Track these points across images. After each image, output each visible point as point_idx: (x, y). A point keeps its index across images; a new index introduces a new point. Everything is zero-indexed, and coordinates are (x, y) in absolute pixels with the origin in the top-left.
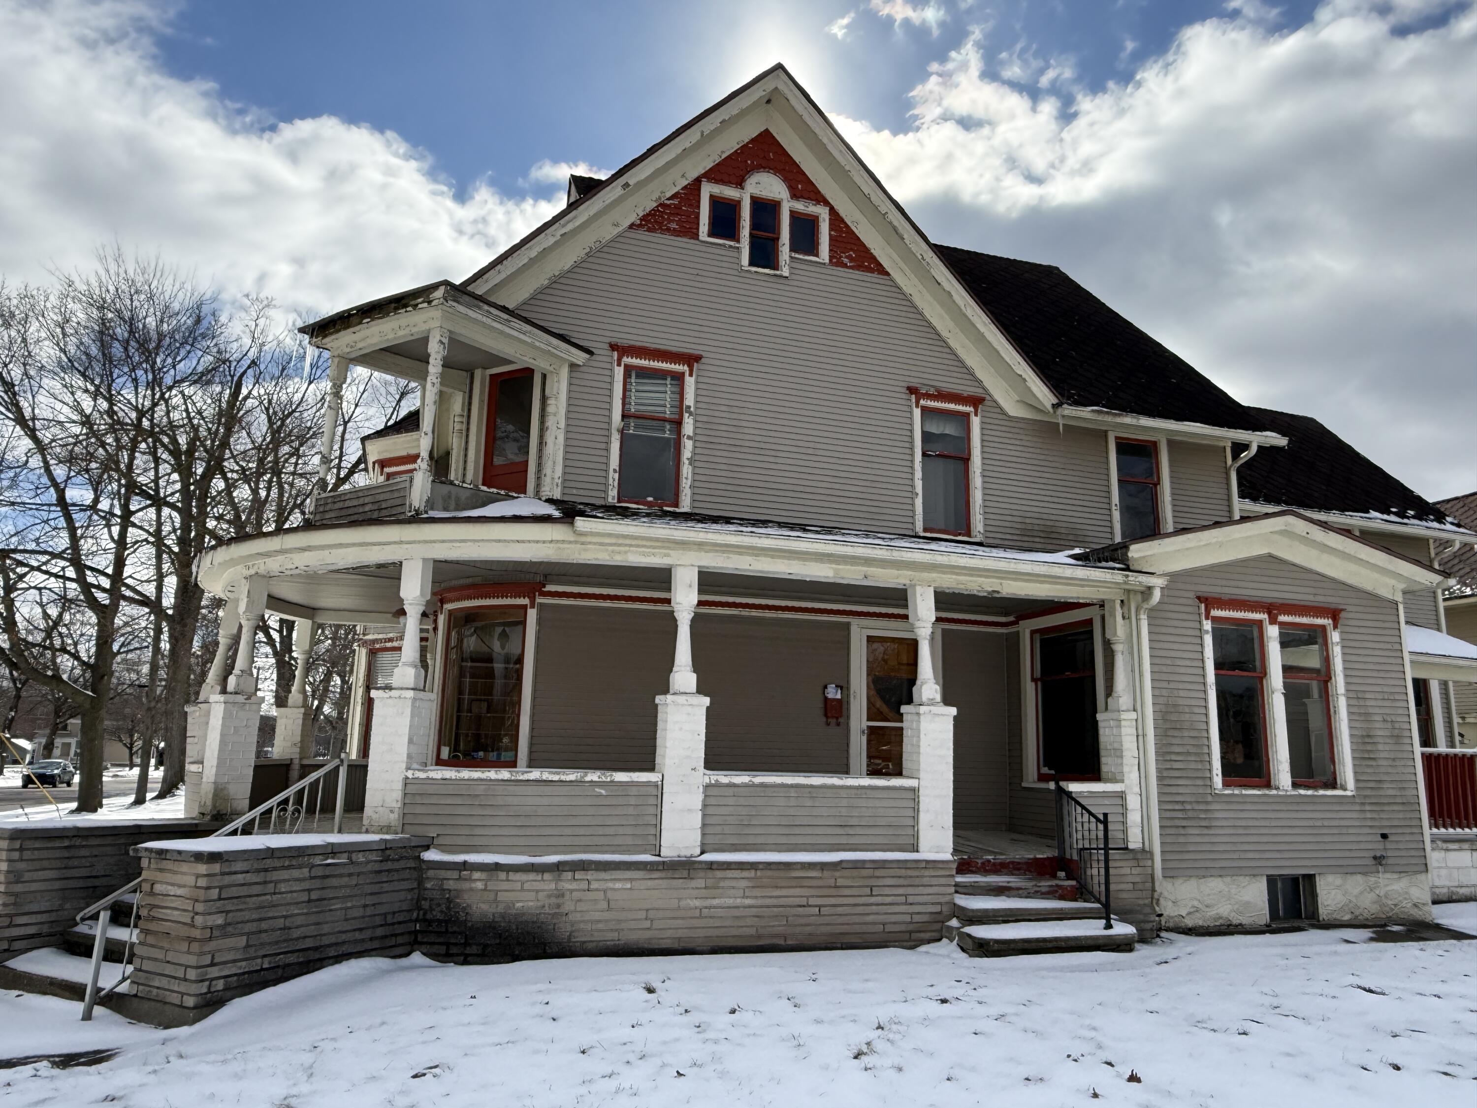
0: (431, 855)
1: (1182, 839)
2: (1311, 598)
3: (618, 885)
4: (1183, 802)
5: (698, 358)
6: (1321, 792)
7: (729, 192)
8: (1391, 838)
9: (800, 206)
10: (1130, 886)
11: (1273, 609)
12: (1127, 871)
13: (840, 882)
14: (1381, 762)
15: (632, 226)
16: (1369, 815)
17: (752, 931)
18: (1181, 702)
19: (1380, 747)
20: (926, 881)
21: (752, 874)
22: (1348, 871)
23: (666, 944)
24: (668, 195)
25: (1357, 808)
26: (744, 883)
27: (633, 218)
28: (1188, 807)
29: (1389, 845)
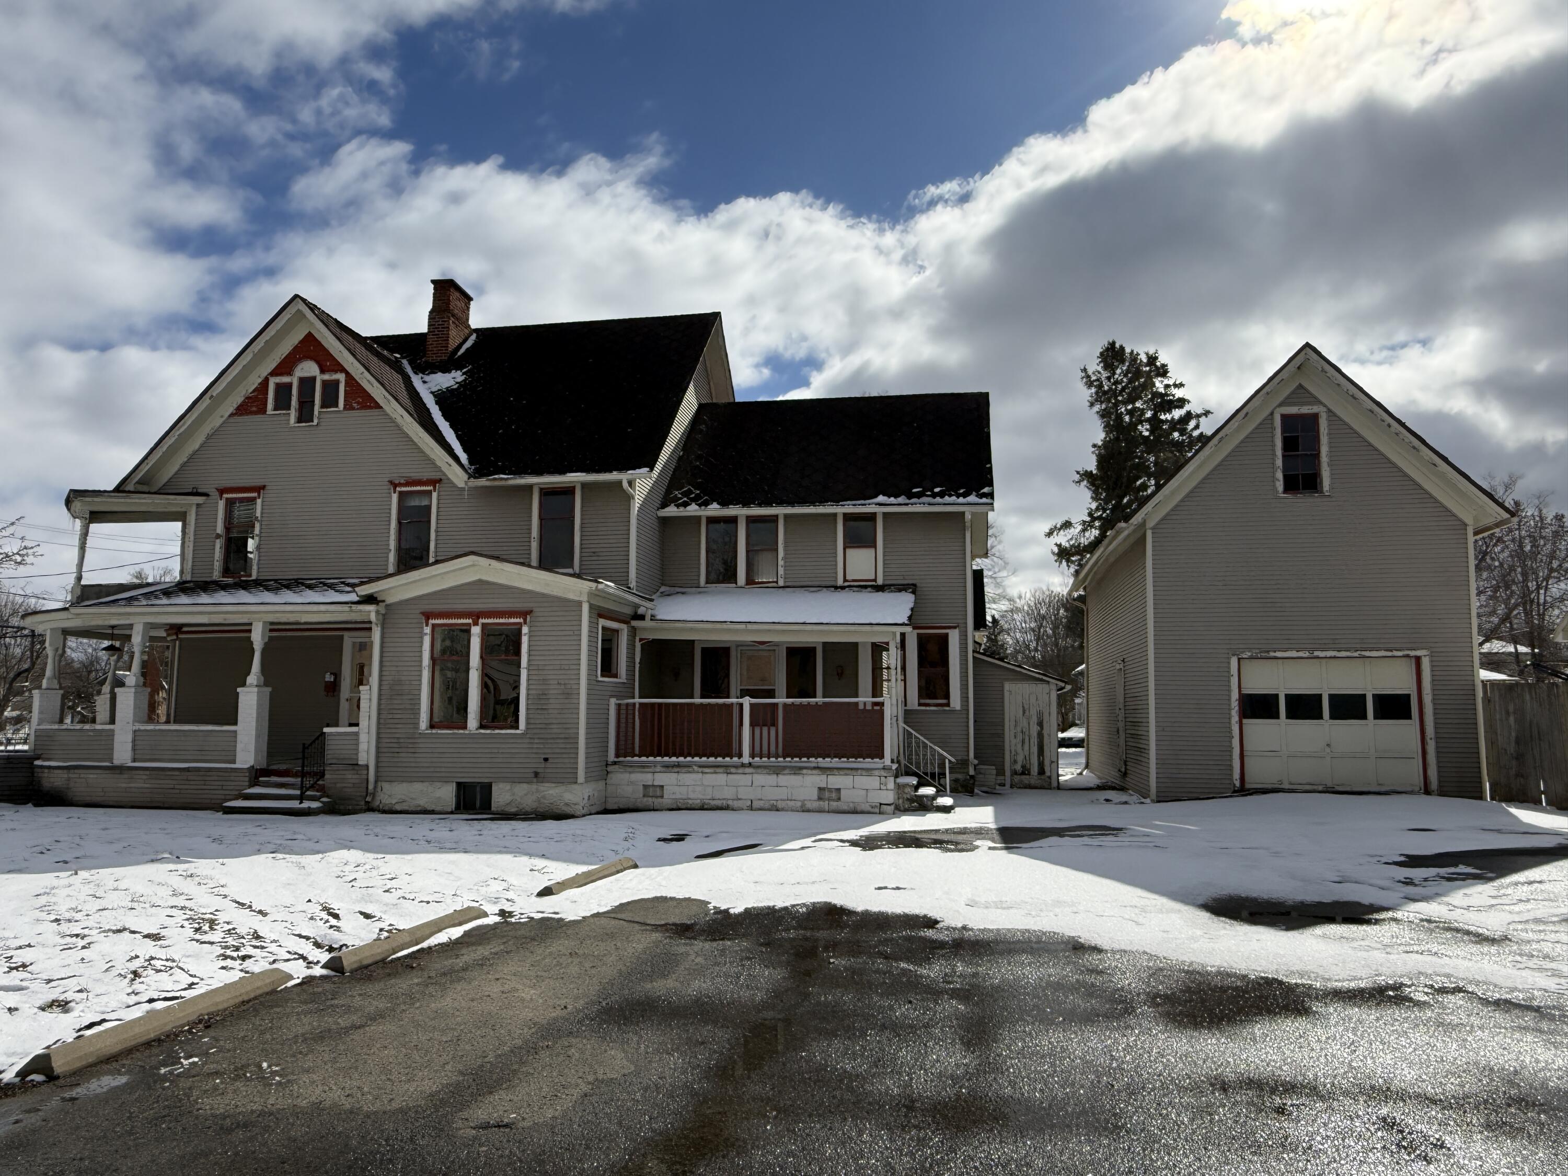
0: (37, 763)
1: (396, 760)
2: (511, 605)
3: (92, 776)
4: (398, 738)
5: (264, 487)
6: (497, 731)
7: (285, 379)
8: (550, 760)
9: (326, 377)
10: (351, 785)
11: (476, 616)
12: (350, 776)
13: (190, 778)
14: (550, 711)
15: (232, 415)
16: (535, 746)
17: (149, 799)
18: (403, 678)
19: (551, 701)
20: (232, 778)
21: (148, 773)
22: (515, 780)
23: (111, 803)
24: (250, 390)
25: (527, 741)
26: (145, 777)
27: (231, 410)
28: (402, 741)
29: (548, 765)
